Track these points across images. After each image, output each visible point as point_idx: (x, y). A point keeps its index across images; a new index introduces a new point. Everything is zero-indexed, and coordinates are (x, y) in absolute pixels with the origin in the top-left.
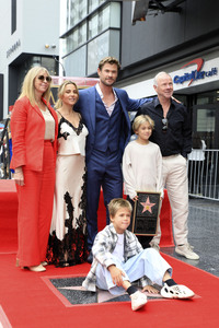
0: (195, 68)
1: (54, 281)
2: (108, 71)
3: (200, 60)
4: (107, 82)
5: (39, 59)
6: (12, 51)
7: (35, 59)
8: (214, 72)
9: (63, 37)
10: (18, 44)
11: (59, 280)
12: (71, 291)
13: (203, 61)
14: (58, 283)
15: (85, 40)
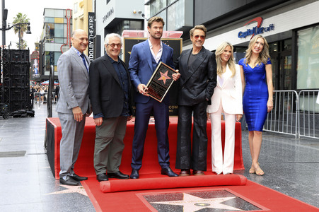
0: (255, 25)
1: (147, 197)
2: (156, 28)
3: (259, 18)
4: (156, 36)
5: (128, 22)
6: (107, 17)
7: (126, 22)
8: (272, 27)
9: (147, 4)
10: (112, 11)
11: (151, 196)
12: (162, 205)
13: (262, 19)
14: (151, 199)
15: (165, 6)
